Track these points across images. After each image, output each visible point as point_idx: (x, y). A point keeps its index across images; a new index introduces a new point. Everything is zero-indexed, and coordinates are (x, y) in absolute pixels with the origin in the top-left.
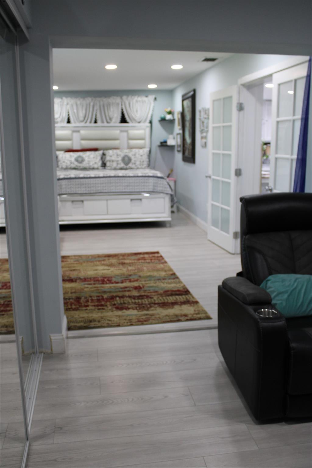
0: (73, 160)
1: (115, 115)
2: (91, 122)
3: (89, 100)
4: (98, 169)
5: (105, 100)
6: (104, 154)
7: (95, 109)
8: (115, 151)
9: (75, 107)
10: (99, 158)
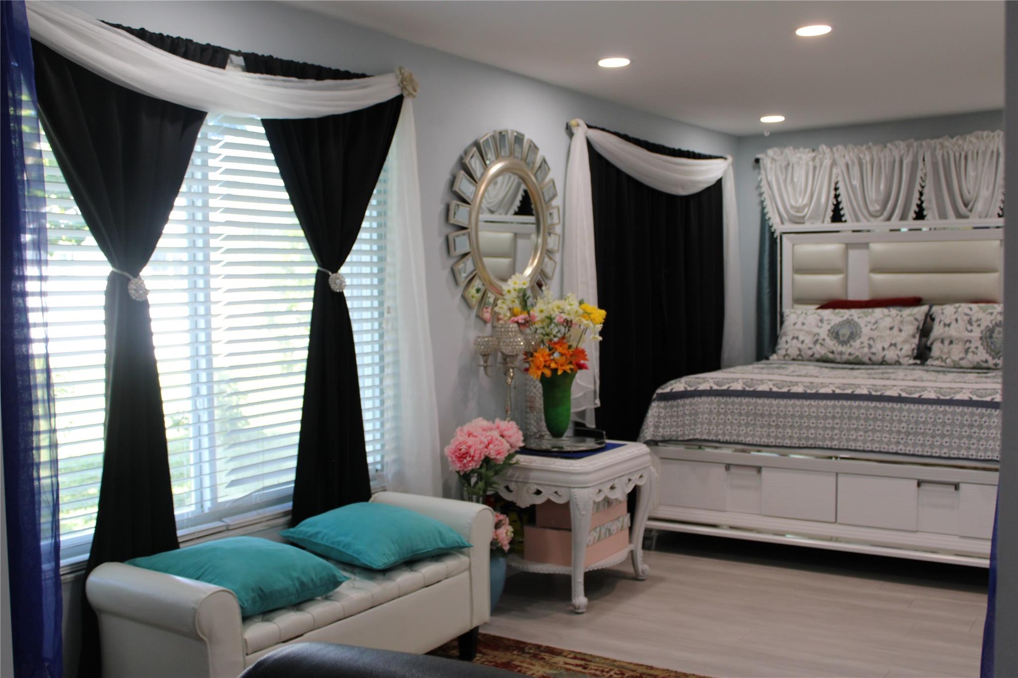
0: (823, 332)
1: (985, 193)
2: (903, 217)
3: (898, 149)
4: (898, 363)
5: (952, 145)
6: (930, 318)
7: (920, 174)
8: (964, 307)
9: (855, 171)
10: (910, 329)
